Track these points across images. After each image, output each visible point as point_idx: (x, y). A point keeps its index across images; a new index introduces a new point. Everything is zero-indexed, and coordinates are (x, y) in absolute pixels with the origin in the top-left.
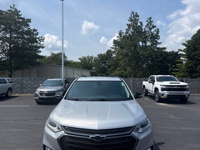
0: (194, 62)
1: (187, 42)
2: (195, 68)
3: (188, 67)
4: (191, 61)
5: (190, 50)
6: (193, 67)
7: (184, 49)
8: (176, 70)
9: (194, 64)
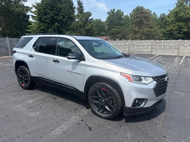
0: (46, 25)
1: (36, 4)
2: (47, 31)
3: (41, 29)
4: (43, 24)
5: (41, 13)
6: (45, 29)
7: (35, 11)
8: (29, 31)
9: (46, 27)
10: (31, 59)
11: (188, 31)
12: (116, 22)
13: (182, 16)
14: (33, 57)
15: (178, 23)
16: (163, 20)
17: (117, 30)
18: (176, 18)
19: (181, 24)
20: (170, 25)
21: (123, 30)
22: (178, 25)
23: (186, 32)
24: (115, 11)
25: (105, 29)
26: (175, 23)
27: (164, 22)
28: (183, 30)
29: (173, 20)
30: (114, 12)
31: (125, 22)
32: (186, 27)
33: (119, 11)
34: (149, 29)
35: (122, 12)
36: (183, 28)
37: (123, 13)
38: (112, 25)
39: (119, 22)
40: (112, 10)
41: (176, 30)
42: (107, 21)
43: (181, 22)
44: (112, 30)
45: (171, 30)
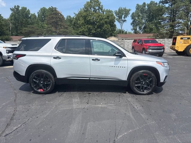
10: (57, 60)
11: (95, 33)
12: (23, 20)
13: (90, 20)
14: (60, 58)
15: (87, 26)
16: (72, 22)
17: (30, 29)
18: (85, 21)
19: (90, 27)
20: (82, 27)
21: (38, 29)
22: (87, 27)
23: (94, 33)
24: (20, 8)
25: (9, 28)
26: (85, 25)
27: (73, 23)
28: (92, 31)
29: (83, 23)
30: (18, 8)
31: (33, 21)
32: (94, 29)
33: (24, 9)
34: (65, 30)
35: (28, 9)
36: (92, 30)
37: (29, 11)
38: (19, 23)
39: (27, 21)
40: (15, 6)
41: (87, 31)
42: (11, 19)
43: (89, 25)
44: (25, 30)
45: (83, 31)
